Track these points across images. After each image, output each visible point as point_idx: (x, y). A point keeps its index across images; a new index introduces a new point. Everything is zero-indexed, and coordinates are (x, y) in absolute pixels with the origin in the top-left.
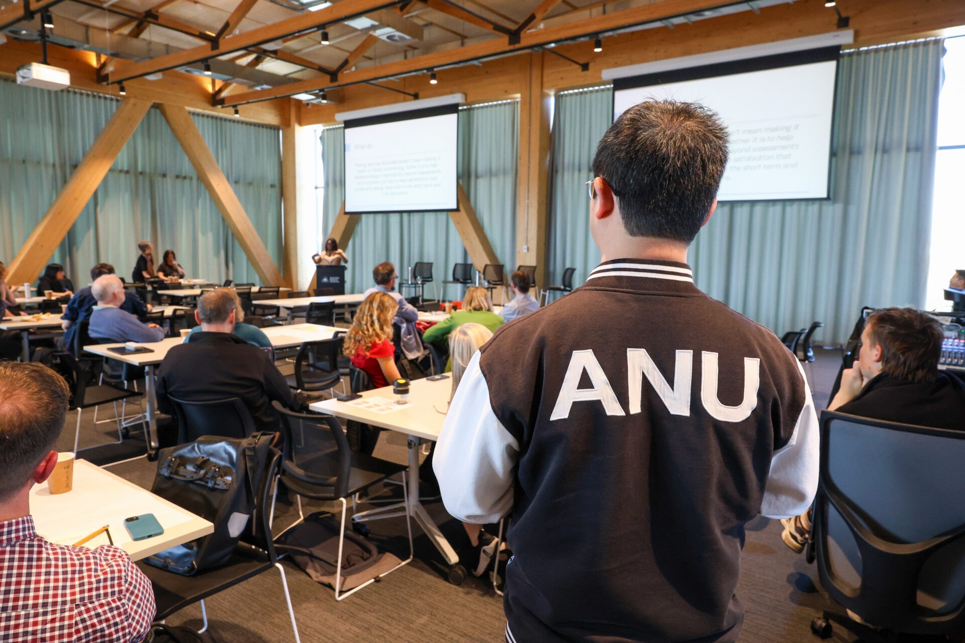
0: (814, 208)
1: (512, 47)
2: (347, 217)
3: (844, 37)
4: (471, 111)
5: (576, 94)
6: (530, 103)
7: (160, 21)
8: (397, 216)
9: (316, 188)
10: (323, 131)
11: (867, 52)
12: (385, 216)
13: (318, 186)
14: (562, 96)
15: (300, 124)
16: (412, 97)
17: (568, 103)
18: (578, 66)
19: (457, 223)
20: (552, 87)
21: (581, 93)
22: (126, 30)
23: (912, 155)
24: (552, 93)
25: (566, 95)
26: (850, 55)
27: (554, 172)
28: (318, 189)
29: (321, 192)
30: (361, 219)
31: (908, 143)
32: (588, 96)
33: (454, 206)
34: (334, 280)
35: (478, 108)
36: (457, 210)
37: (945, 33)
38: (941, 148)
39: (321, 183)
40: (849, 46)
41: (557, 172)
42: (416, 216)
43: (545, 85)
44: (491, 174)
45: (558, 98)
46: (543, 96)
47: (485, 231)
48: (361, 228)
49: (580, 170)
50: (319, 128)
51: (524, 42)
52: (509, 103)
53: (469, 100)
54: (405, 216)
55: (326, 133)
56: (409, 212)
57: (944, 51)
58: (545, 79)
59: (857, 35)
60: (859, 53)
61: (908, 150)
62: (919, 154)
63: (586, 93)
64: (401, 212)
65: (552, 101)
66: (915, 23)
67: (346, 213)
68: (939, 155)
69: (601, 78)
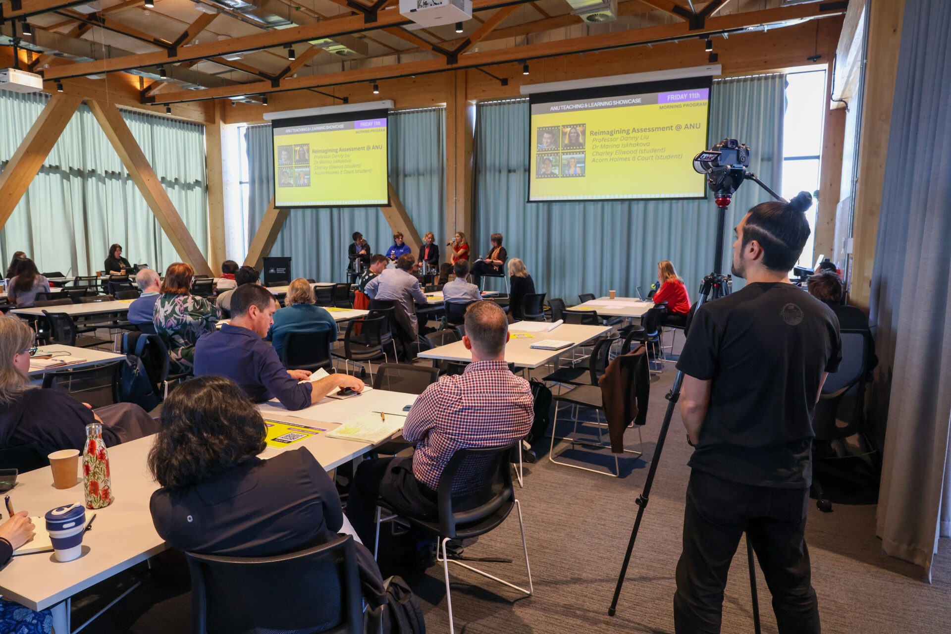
0: (693, 206)
1: (450, 66)
2: (277, 211)
3: (714, 71)
4: (399, 116)
5: (496, 104)
6: (456, 111)
7: (106, 25)
8: (328, 210)
9: (241, 183)
10: (248, 128)
11: (732, 82)
12: (314, 210)
13: (243, 181)
14: (483, 106)
15: (225, 122)
16: (342, 101)
17: (487, 111)
18: (498, 81)
19: (389, 217)
20: (475, 98)
21: (500, 104)
22: (66, 30)
23: (765, 163)
24: (474, 102)
25: (487, 105)
26: (718, 83)
27: (477, 173)
28: (243, 185)
29: (246, 188)
30: (290, 213)
31: (762, 156)
32: (506, 107)
33: (386, 202)
34: (281, 271)
35: (405, 113)
36: (389, 205)
37: (786, 70)
38: (786, 159)
39: (246, 177)
40: (718, 77)
41: (479, 172)
42: (346, 211)
43: (469, 96)
44: (418, 174)
45: (479, 107)
46: (467, 105)
47: (414, 225)
48: (290, 220)
49: (500, 172)
50: (244, 125)
51: (461, 63)
52: (434, 110)
53: (397, 107)
54: (335, 211)
55: (250, 130)
56: (339, 207)
57: (787, 84)
58: (468, 91)
59: (723, 69)
60: (725, 82)
61: (762, 160)
62: (770, 163)
63: (504, 104)
64: (331, 207)
65: (474, 109)
66: (765, 62)
67: (276, 208)
68: (785, 164)
69: (519, 92)
